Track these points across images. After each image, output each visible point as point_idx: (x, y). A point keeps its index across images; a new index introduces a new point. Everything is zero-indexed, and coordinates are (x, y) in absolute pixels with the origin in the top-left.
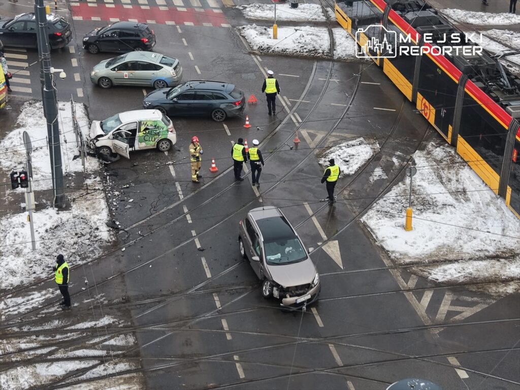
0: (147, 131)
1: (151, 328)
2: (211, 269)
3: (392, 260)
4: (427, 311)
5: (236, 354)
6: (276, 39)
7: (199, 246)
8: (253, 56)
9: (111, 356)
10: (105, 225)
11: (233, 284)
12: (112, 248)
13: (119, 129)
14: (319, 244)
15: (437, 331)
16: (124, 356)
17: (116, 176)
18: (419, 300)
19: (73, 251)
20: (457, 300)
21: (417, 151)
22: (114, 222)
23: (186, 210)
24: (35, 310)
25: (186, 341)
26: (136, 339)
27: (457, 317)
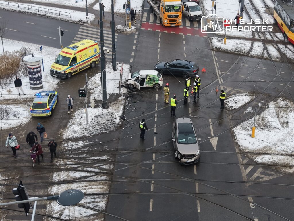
0: (150, 79)
1: (122, 163)
2: (157, 142)
3: (240, 150)
4: (247, 175)
5: (153, 180)
6: (225, 44)
7: (155, 131)
8: (212, 51)
9: (100, 172)
10: (119, 117)
11: (164, 150)
12: (119, 127)
13: (138, 77)
14: (209, 138)
15: (248, 185)
16: (106, 173)
17: (133, 97)
18: (245, 169)
19: (102, 126)
20: (264, 172)
21: (272, 102)
22: (124, 117)
23: (156, 115)
24: (78, 149)
25: (134, 171)
26: (114, 167)
27: (260, 180)
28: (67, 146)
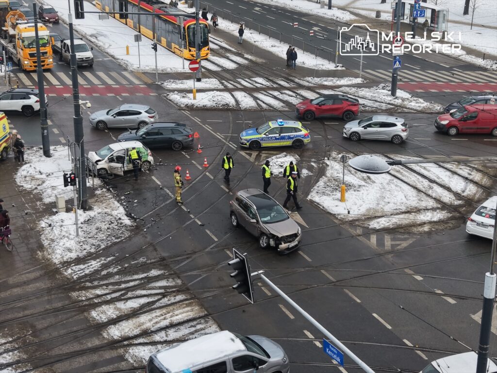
1: (189, 273)
2: (216, 236)
3: (340, 220)
4: (377, 246)
6: (196, 99)
7: (200, 223)
8: (183, 111)
9: (168, 292)
10: (125, 216)
12: (136, 230)
15: (389, 256)
16: (179, 291)
17: (116, 188)
18: (369, 240)
19: (109, 233)
20: (394, 238)
21: (326, 158)
22: (130, 214)
26: (182, 281)
27: (399, 247)
28: (73, 271)
